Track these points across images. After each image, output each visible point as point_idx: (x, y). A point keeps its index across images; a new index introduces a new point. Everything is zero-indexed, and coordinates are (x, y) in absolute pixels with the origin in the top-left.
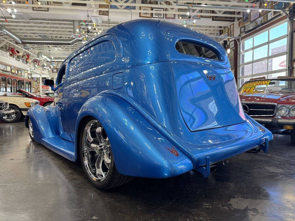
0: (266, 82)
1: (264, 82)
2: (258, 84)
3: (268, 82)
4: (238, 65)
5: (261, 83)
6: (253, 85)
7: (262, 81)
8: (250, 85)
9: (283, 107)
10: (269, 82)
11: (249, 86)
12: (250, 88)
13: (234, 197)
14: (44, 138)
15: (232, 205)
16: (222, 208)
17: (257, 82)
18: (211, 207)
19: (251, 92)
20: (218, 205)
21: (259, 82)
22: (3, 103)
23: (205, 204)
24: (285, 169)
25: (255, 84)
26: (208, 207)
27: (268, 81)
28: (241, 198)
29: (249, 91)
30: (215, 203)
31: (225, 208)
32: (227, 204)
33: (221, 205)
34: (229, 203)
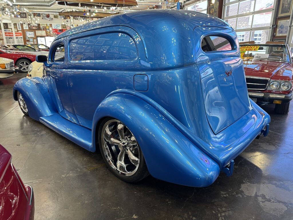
0: (255, 47)
1: (254, 48)
2: (248, 49)
5: (250, 48)
7: (251, 46)
9: (275, 82)
10: (258, 48)
13: (244, 183)
14: (42, 116)
15: (244, 192)
16: (237, 196)
17: (246, 47)
18: (227, 195)
20: (233, 193)
21: (249, 47)
23: (222, 192)
25: (244, 49)
26: (225, 196)
27: (257, 46)
28: (249, 184)
30: (229, 190)
31: (239, 196)
32: (239, 191)
33: (235, 193)
34: (240, 189)
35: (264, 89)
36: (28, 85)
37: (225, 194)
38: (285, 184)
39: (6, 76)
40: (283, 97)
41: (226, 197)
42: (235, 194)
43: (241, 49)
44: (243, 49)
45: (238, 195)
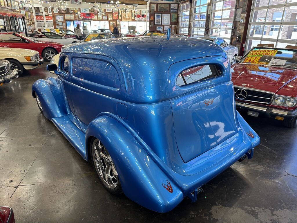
0: (273, 51)
1: (271, 52)
2: (265, 53)
3: (275, 52)
4: (252, 8)
5: (268, 52)
6: (259, 54)
8: (257, 53)
10: (276, 52)
11: (255, 55)
12: (256, 57)
13: (216, 205)
14: (54, 117)
15: (212, 214)
16: (204, 218)
17: (264, 50)
18: (196, 216)
19: (255, 63)
20: (201, 214)
21: (267, 50)
22: (5, 66)
23: (192, 213)
24: (265, 166)
26: (193, 216)
27: (276, 50)
28: (221, 206)
29: (254, 61)
30: (199, 211)
31: (206, 218)
32: (209, 213)
33: (203, 214)
34: (210, 211)
35: (268, 103)
36: (43, 86)
37: (194, 215)
38: (255, 210)
39: (31, 68)
40: (285, 113)
41: (193, 218)
42: (203, 215)
43: (258, 52)
44: (260, 52)
45: (205, 217)
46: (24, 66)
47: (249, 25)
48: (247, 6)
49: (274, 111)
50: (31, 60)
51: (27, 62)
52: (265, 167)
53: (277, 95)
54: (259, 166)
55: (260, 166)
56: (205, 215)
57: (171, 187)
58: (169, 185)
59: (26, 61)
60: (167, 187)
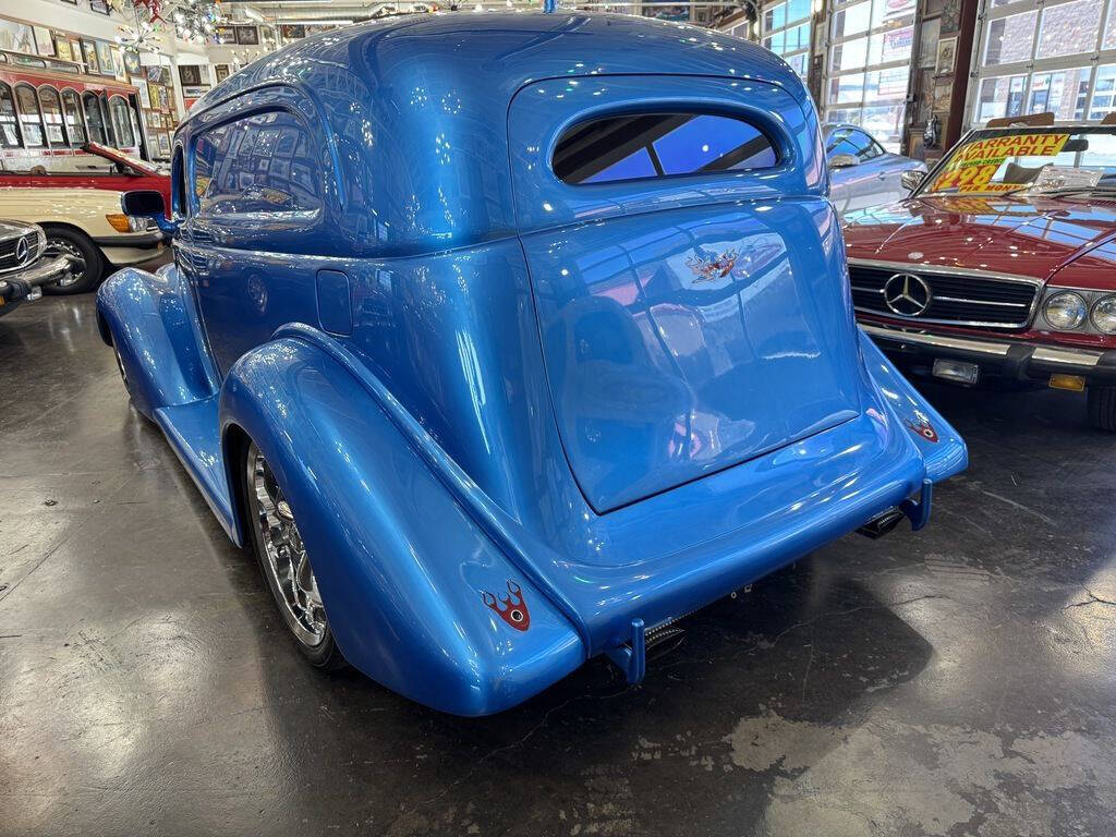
0: (1051, 140)
1: (1043, 143)
2: (1017, 148)
3: (1057, 140)
4: (979, 12)
5: (1028, 144)
6: (994, 156)
7: (1034, 136)
8: (983, 152)
9: (1069, 296)
10: (1062, 143)
11: (978, 159)
12: (980, 168)
13: (755, 713)
15: (733, 751)
16: (694, 763)
17: (1013, 138)
18: (658, 756)
19: (977, 188)
20: (684, 749)
21: (1024, 137)
22: (18, 239)
23: (646, 744)
24: (999, 570)
25: (1003, 149)
26: (647, 756)
27: (1060, 136)
28: (776, 718)
29: (970, 182)
30: (678, 737)
31: (703, 762)
32: (718, 745)
33: (694, 748)
34: (725, 739)
35: (1015, 326)
36: (136, 294)
37: (652, 751)
38: (930, 736)
39: (135, 257)
40: (1089, 360)
41: (646, 763)
42: (693, 753)
43: (989, 148)
44: (995, 148)
45: (700, 759)
46: (105, 250)
47: (970, 78)
48: (959, 8)
49: (1043, 354)
50: (130, 230)
51: (117, 234)
52: (997, 574)
53: (1052, 289)
54: (972, 569)
55: (977, 571)
56: (699, 754)
57: (522, 606)
58: (515, 601)
59: (114, 233)
60: (503, 607)
